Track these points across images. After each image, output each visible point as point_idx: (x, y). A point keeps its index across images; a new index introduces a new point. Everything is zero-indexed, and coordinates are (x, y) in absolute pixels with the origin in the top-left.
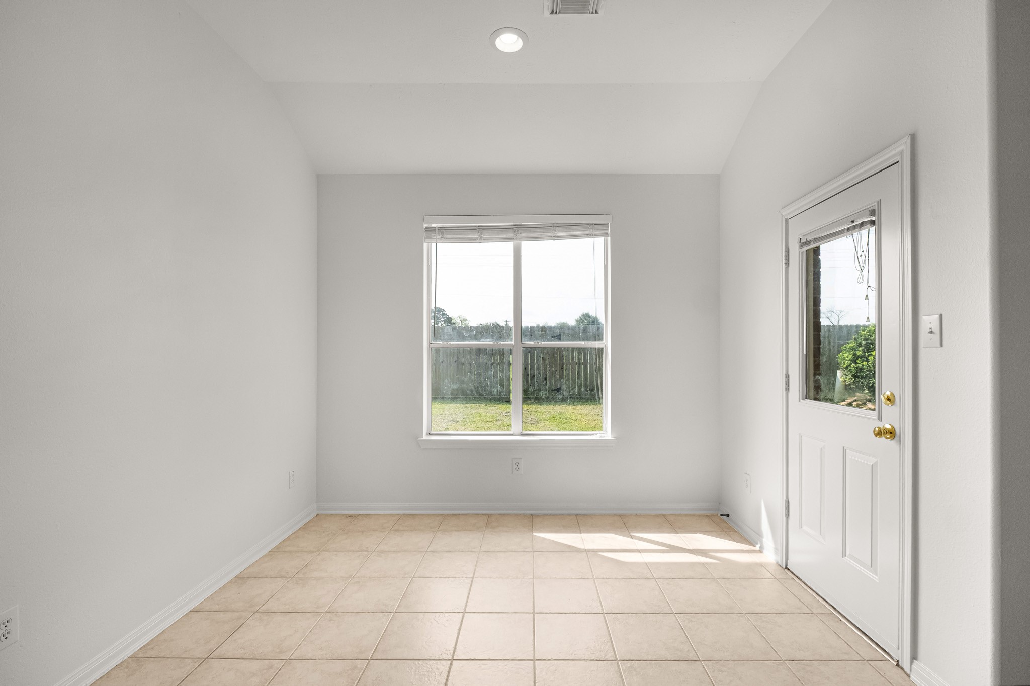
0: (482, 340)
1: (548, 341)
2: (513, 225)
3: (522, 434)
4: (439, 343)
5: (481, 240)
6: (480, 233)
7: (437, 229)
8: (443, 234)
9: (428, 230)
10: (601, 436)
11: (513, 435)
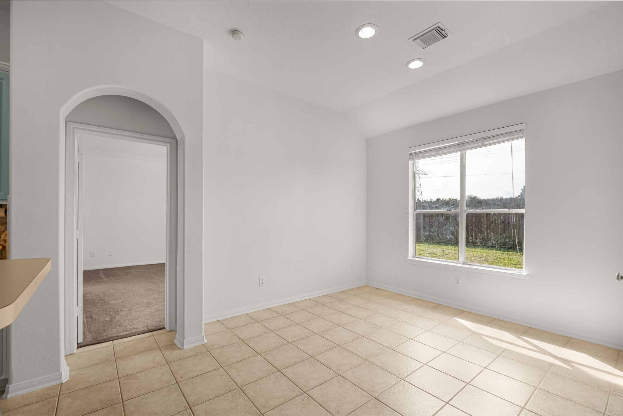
0: (442, 209)
1: (483, 209)
2: (460, 143)
3: (464, 264)
4: (419, 211)
5: (438, 155)
6: (438, 152)
7: (415, 153)
8: (419, 155)
9: (410, 154)
10: (518, 272)
11: (458, 263)
